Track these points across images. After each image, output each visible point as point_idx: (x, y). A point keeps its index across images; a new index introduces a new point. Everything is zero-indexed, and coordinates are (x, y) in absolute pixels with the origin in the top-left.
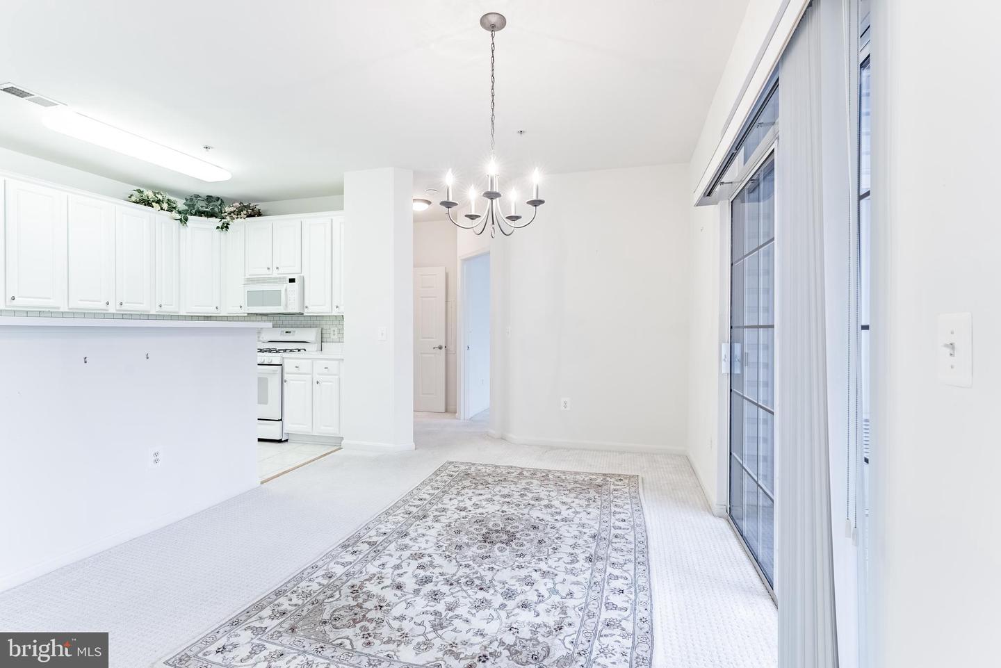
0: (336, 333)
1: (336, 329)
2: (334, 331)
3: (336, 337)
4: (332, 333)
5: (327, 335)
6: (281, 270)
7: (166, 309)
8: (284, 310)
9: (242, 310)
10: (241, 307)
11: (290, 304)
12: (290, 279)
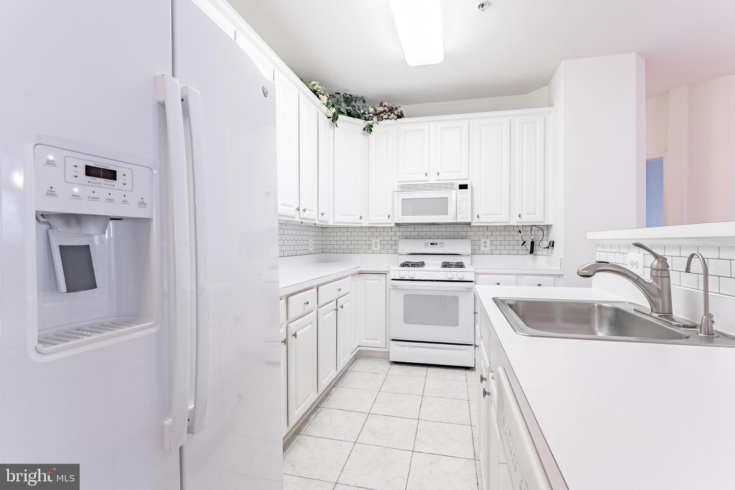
0: (488, 244)
1: (488, 241)
2: (485, 242)
3: (488, 248)
4: (483, 245)
5: (476, 248)
6: (442, 176)
7: (324, 218)
8: (452, 219)
9: (390, 220)
10: (389, 217)
11: (460, 213)
12: (460, 186)
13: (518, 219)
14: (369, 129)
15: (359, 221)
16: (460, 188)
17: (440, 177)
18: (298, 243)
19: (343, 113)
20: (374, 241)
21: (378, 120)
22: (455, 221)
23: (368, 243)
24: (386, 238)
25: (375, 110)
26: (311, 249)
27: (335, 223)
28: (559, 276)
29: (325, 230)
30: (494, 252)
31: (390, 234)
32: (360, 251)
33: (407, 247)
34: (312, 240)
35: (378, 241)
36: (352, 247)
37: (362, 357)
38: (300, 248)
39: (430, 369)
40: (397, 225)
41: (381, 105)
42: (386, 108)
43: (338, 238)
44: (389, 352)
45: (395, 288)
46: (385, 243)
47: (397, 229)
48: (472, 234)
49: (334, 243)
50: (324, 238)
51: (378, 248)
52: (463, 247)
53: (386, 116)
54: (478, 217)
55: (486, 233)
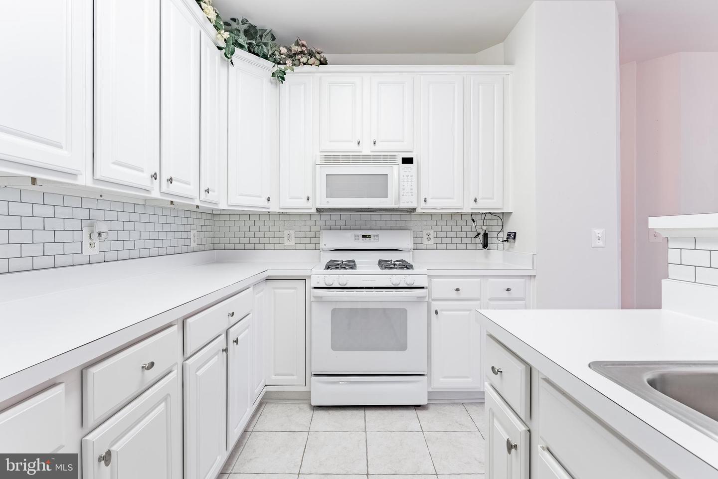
0: (432, 236)
1: (432, 232)
2: (428, 234)
3: (432, 242)
4: (425, 237)
5: (418, 241)
6: (379, 147)
7: (211, 197)
8: (394, 204)
9: (309, 204)
10: (308, 199)
11: (403, 195)
12: (403, 159)
13: (473, 204)
14: (281, 77)
15: (265, 204)
16: (403, 163)
17: (377, 148)
18: (171, 235)
19: (241, 46)
20: (287, 232)
21: (294, 65)
22: (397, 206)
23: (278, 235)
24: (303, 229)
25: (289, 50)
26: (194, 245)
27: (229, 205)
28: (532, 276)
29: (216, 218)
30: (439, 246)
31: (308, 223)
32: (267, 246)
33: (331, 240)
34: (195, 232)
35: (292, 233)
36: (256, 241)
37: (272, 401)
38: (174, 243)
39: (369, 413)
40: (319, 210)
41: (297, 44)
42: (304, 49)
43: (236, 229)
44: (310, 392)
45: (320, 300)
46: (302, 235)
47: (317, 217)
48: (413, 223)
49: (231, 235)
50: (217, 229)
51: (292, 243)
52: (403, 240)
53: (304, 60)
54: (425, 201)
55: (430, 223)
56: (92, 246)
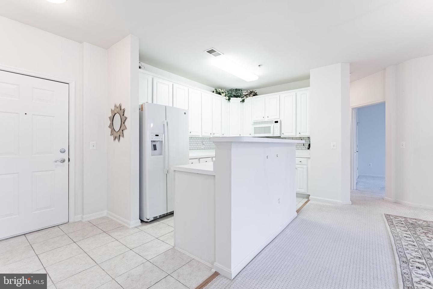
10: (250, 134)
11: (275, 132)
12: (275, 122)
13: (299, 135)
14: (243, 101)
16: (275, 123)
17: (269, 118)
19: (232, 97)
21: (246, 97)
25: (245, 94)
28: (309, 158)
53: (249, 96)
54: (283, 134)
56: (203, 146)
